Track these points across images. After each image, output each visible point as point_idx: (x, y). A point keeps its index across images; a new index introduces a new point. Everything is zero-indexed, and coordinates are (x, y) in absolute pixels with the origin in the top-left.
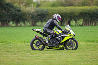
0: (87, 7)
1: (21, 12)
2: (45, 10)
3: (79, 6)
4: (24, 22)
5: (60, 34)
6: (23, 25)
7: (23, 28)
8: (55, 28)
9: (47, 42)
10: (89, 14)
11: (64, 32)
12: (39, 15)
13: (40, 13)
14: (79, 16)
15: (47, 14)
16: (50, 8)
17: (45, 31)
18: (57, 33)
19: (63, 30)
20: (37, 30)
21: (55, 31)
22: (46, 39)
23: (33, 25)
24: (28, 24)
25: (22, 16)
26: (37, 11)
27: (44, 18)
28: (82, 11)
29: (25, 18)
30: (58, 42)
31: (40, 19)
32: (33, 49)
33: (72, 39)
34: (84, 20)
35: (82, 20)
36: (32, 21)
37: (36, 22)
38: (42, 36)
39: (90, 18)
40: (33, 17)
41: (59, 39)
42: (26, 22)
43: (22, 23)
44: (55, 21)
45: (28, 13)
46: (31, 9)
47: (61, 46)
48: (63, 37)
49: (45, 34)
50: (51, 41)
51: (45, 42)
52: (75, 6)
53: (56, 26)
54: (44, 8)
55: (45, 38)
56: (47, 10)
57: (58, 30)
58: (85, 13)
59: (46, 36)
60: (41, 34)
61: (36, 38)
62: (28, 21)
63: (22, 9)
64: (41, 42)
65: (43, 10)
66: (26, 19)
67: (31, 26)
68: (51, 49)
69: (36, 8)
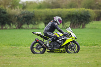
0: (74, 9)
1: (6, 14)
2: (31, 12)
3: (66, 8)
4: (10, 25)
5: (61, 37)
6: (8, 28)
7: (9, 30)
8: (56, 30)
9: (48, 45)
10: (77, 16)
11: (65, 35)
12: (25, 17)
13: (26, 15)
14: (66, 18)
15: (33, 17)
16: (36, 10)
17: (46, 34)
18: (58, 36)
19: (64, 33)
20: (37, 33)
21: (56, 34)
22: (47, 42)
23: (19, 28)
24: (14, 27)
25: (8, 18)
26: (23, 14)
27: (30, 21)
28: (69, 13)
29: (10, 20)
30: (58, 46)
31: (26, 21)
32: (34, 52)
33: (73, 41)
34: (71, 22)
35: (70, 22)
36: (18, 24)
37: (22, 24)
38: (42, 39)
39: (78, 21)
40: (18, 19)
41: (60, 42)
42: (12, 25)
43: (7, 26)
44: (56, 24)
45: (14, 15)
46: (17, 11)
47: (62, 49)
48: (64, 40)
49: (46, 37)
50: (51, 44)
51: (46, 45)
52: (62, 8)
53: (57, 29)
54: (30, 10)
55: (45, 41)
56: (33, 12)
57: (59, 33)
58: (73, 15)
59: (47, 39)
60: (41, 37)
61: (37, 41)
62: (14, 24)
63: (7, 11)
64: (41, 45)
65: (29, 12)
66: (11, 22)
67: (16, 28)
68: (52, 52)
69: (22, 10)
